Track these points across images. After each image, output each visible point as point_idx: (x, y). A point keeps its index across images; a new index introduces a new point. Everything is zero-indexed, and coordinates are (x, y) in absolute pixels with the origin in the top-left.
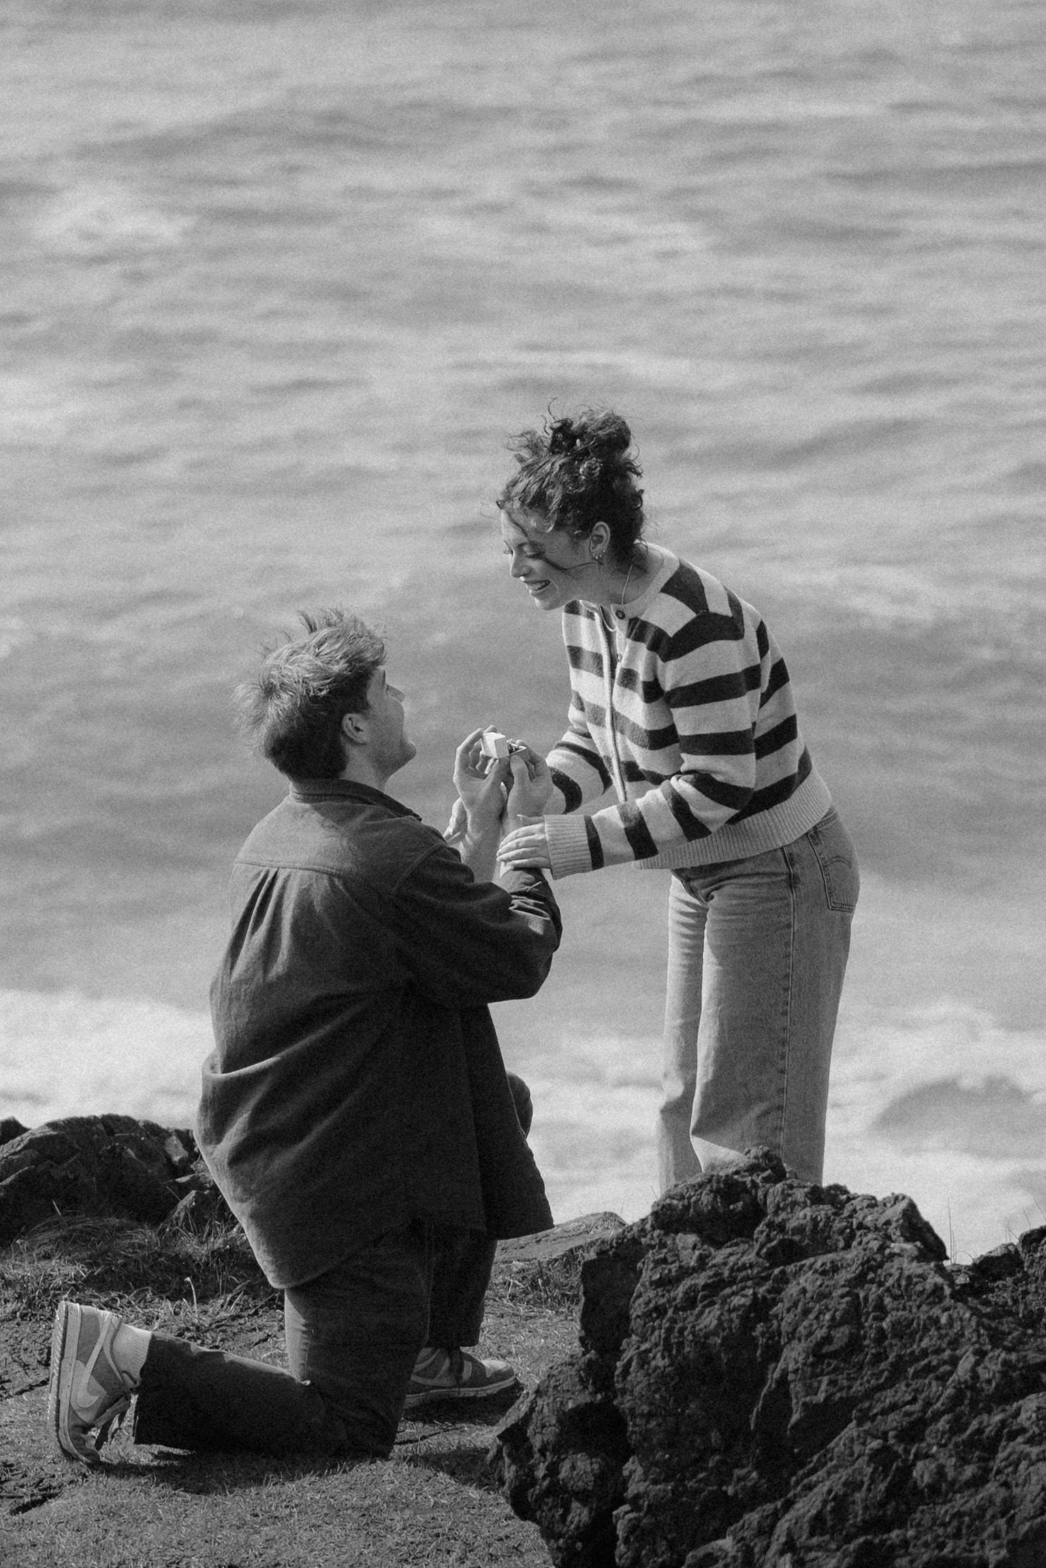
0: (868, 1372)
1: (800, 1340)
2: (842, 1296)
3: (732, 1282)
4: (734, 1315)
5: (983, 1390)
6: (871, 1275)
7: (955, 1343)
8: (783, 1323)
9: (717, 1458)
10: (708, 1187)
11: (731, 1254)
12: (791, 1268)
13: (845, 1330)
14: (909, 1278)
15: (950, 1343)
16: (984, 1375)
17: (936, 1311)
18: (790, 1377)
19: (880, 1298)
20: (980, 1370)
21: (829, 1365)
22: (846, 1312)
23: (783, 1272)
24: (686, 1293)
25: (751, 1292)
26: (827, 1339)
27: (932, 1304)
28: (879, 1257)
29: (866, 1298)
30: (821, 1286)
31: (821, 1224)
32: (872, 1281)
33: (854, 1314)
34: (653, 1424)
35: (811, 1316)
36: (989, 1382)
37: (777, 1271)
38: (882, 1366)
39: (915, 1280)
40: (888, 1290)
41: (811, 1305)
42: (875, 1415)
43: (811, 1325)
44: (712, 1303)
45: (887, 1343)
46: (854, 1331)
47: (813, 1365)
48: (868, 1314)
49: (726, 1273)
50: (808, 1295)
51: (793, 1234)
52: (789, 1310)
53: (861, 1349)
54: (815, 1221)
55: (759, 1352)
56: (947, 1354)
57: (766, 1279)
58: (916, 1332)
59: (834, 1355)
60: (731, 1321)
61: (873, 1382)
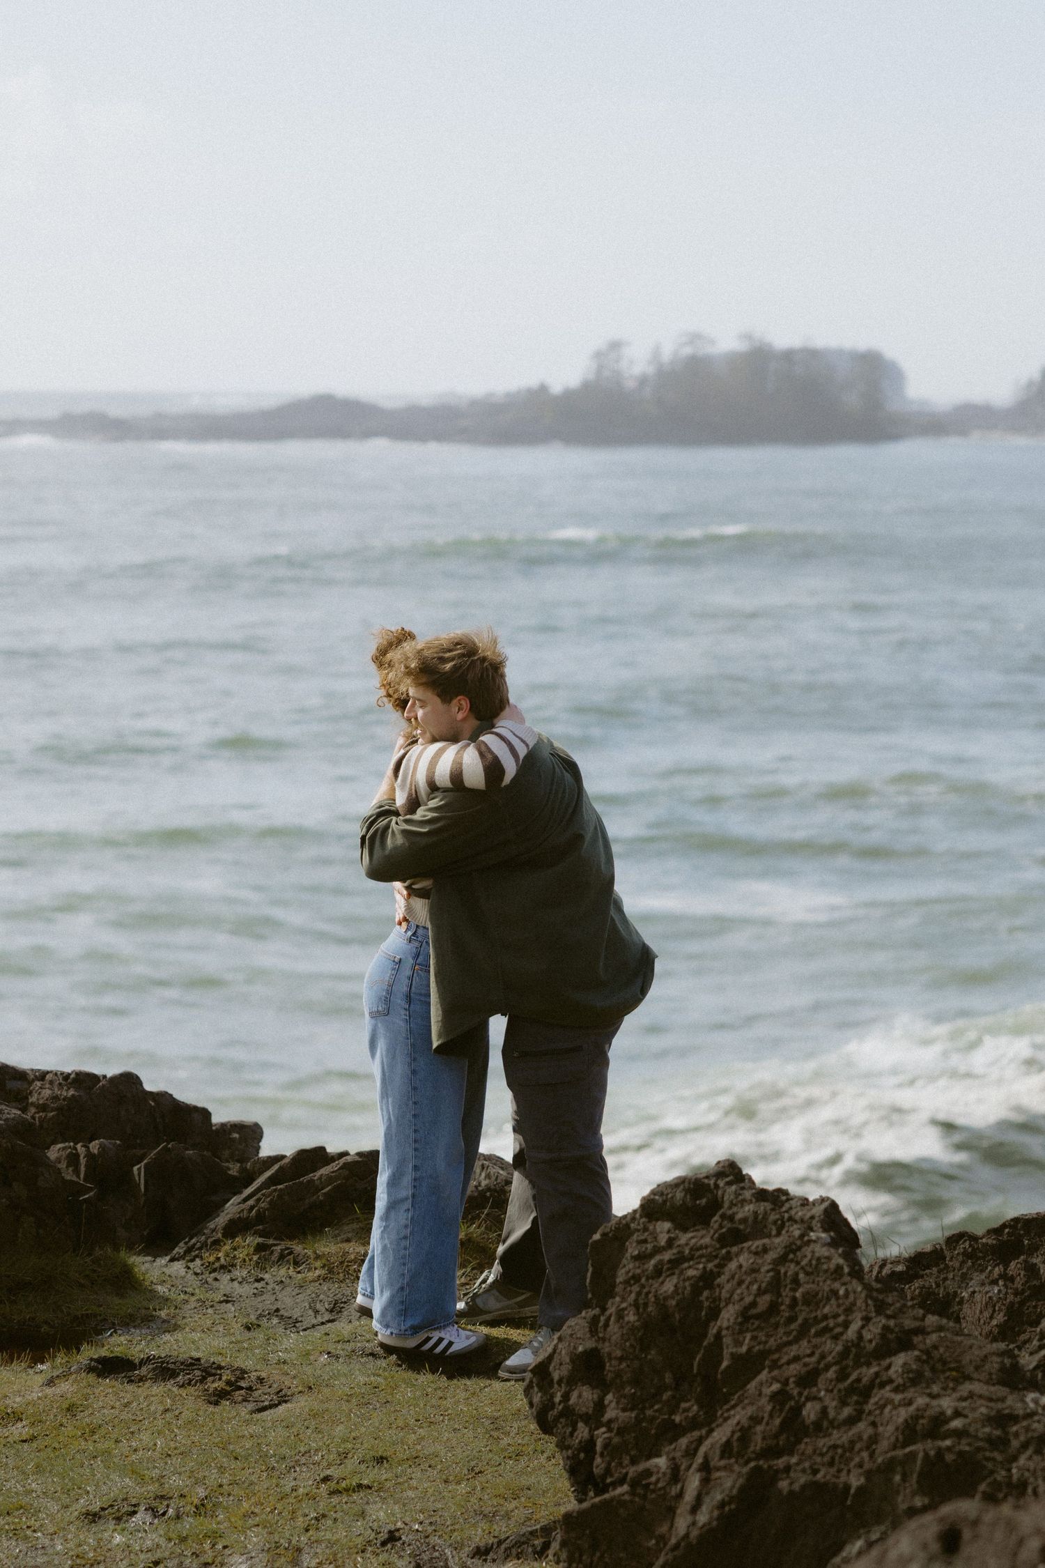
0: (781, 1330)
1: (734, 1304)
2: (768, 1271)
3: (690, 1258)
4: (687, 1284)
5: (865, 1348)
6: (791, 1256)
7: (849, 1310)
8: (724, 1291)
9: (669, 1393)
10: (682, 1186)
11: (693, 1237)
12: (734, 1249)
13: (767, 1298)
14: (819, 1259)
15: (844, 1311)
16: (867, 1336)
17: (836, 1286)
18: (724, 1333)
19: (797, 1274)
20: (864, 1332)
21: (753, 1324)
22: (770, 1284)
23: (728, 1252)
24: (656, 1266)
25: (701, 1266)
26: (753, 1304)
27: (834, 1280)
28: (799, 1243)
29: (786, 1274)
30: (752, 1263)
31: (761, 1217)
32: (791, 1261)
33: (775, 1285)
34: (624, 1365)
35: (744, 1286)
36: (870, 1341)
37: (724, 1251)
38: (793, 1326)
39: (823, 1261)
40: (802, 1268)
41: (744, 1277)
42: (783, 1365)
43: (742, 1294)
44: (673, 1274)
45: (797, 1309)
46: (774, 1299)
47: (741, 1324)
48: (786, 1286)
49: (687, 1252)
50: (744, 1269)
51: (740, 1223)
52: (728, 1281)
53: (778, 1312)
54: (756, 1214)
55: (703, 1313)
56: (842, 1318)
57: (716, 1257)
58: (821, 1301)
59: (757, 1317)
60: (685, 1288)
61: (785, 1339)
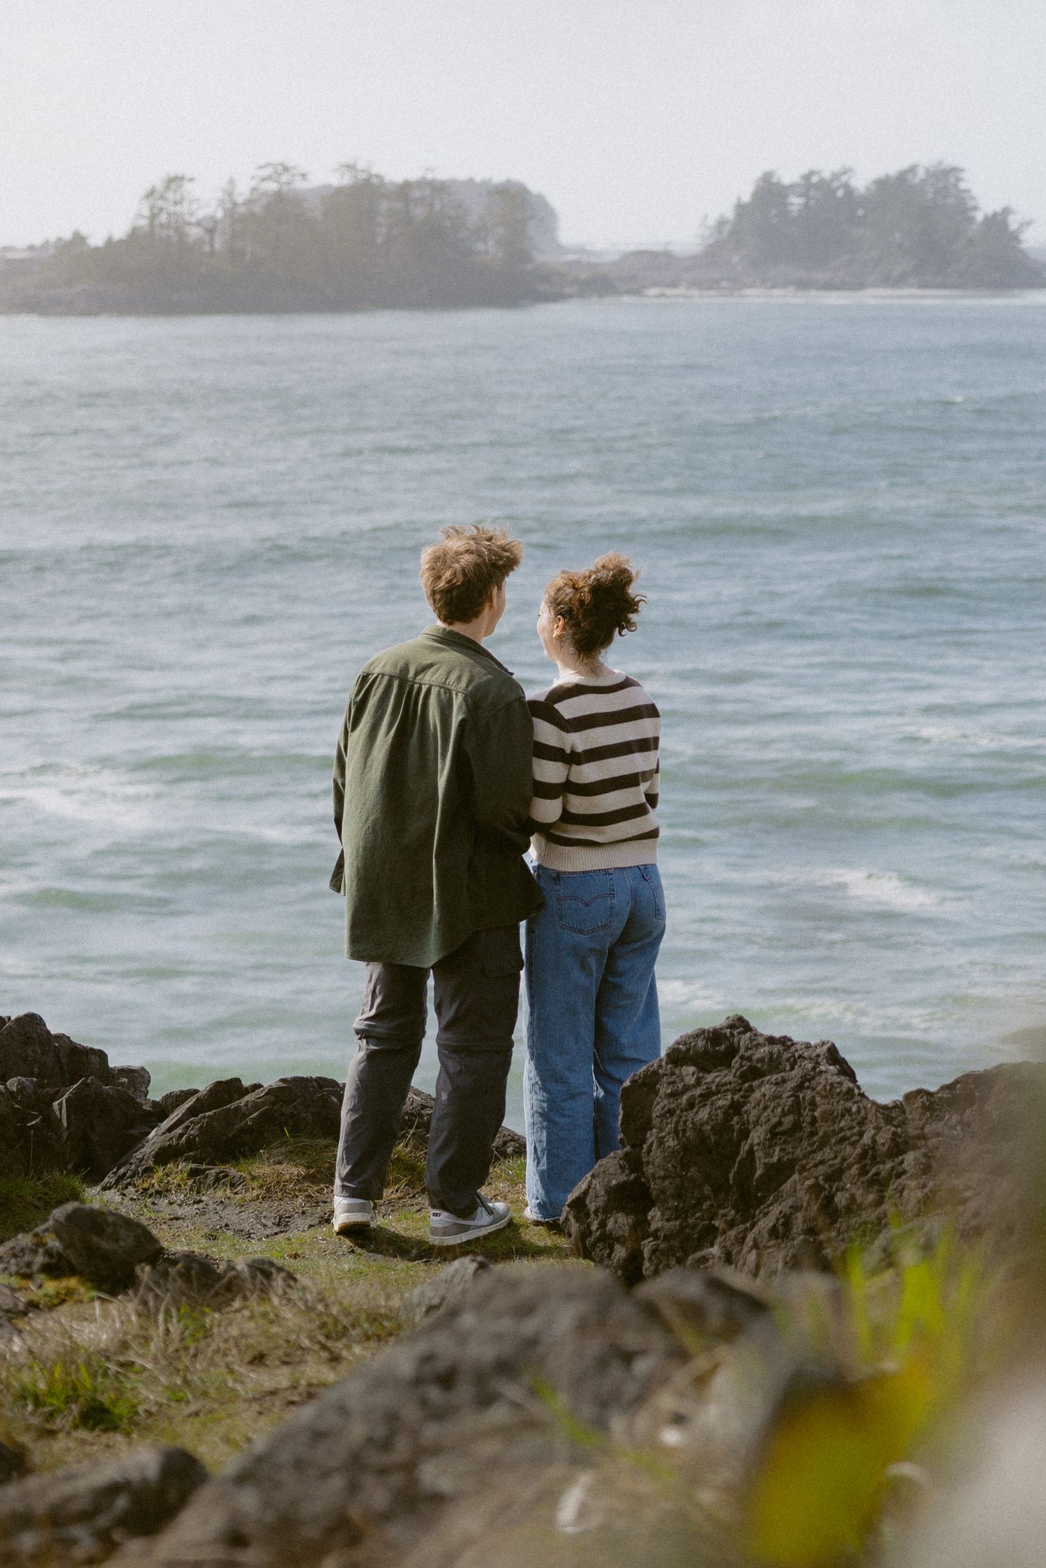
0: (805, 1143)
1: (761, 1125)
2: (789, 1097)
3: (718, 1092)
4: (719, 1111)
5: (879, 1149)
6: (807, 1084)
7: (862, 1123)
8: (751, 1116)
9: (708, 1203)
10: (702, 1036)
11: (717, 1076)
12: (756, 1083)
13: (791, 1118)
14: (832, 1084)
15: (859, 1123)
16: (880, 1140)
17: (849, 1104)
18: (755, 1148)
19: (814, 1098)
20: (877, 1138)
21: (780, 1139)
22: (792, 1106)
23: (751, 1086)
24: (688, 1100)
25: (730, 1098)
26: (779, 1123)
27: (847, 1100)
28: (812, 1073)
29: (804, 1098)
30: (774, 1093)
31: (775, 1056)
32: (808, 1088)
33: (797, 1107)
34: (667, 1183)
35: (769, 1110)
36: (883, 1145)
37: (746, 1085)
38: (815, 1138)
39: (835, 1085)
40: (818, 1093)
41: (769, 1103)
42: (810, 1168)
43: (769, 1116)
44: (705, 1105)
45: (817, 1125)
46: (796, 1118)
47: (770, 1140)
48: (805, 1108)
49: (714, 1088)
50: (767, 1097)
51: (757, 1062)
52: (754, 1108)
53: (801, 1129)
54: (771, 1054)
55: (735, 1134)
56: (856, 1130)
57: (740, 1090)
58: (836, 1118)
59: (783, 1133)
60: (717, 1115)
61: (809, 1149)
